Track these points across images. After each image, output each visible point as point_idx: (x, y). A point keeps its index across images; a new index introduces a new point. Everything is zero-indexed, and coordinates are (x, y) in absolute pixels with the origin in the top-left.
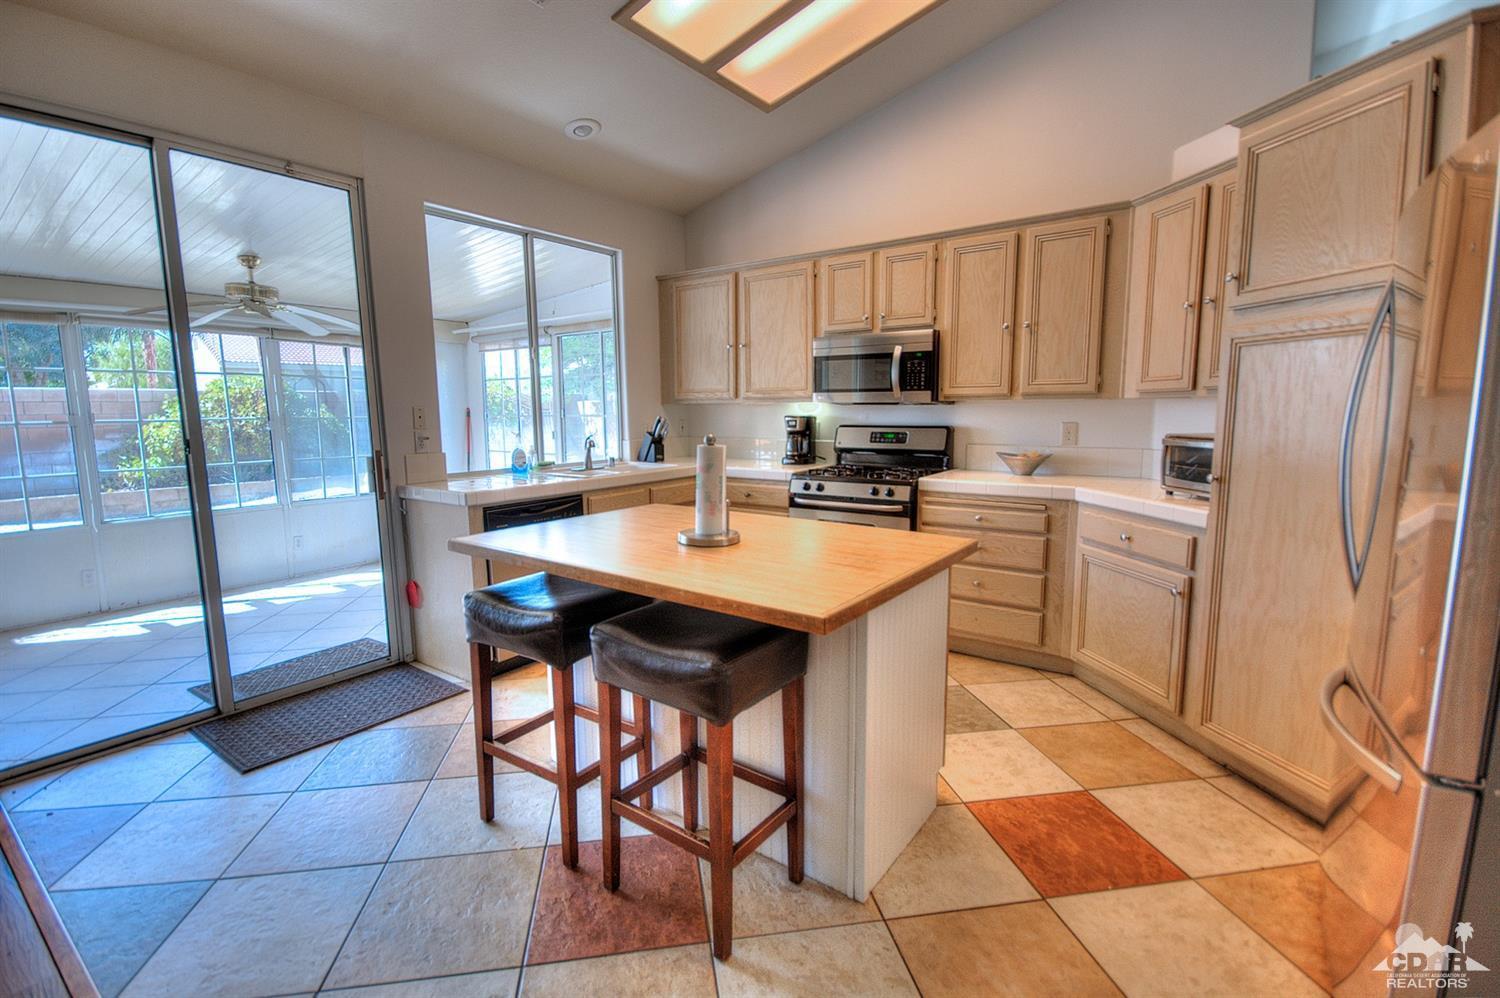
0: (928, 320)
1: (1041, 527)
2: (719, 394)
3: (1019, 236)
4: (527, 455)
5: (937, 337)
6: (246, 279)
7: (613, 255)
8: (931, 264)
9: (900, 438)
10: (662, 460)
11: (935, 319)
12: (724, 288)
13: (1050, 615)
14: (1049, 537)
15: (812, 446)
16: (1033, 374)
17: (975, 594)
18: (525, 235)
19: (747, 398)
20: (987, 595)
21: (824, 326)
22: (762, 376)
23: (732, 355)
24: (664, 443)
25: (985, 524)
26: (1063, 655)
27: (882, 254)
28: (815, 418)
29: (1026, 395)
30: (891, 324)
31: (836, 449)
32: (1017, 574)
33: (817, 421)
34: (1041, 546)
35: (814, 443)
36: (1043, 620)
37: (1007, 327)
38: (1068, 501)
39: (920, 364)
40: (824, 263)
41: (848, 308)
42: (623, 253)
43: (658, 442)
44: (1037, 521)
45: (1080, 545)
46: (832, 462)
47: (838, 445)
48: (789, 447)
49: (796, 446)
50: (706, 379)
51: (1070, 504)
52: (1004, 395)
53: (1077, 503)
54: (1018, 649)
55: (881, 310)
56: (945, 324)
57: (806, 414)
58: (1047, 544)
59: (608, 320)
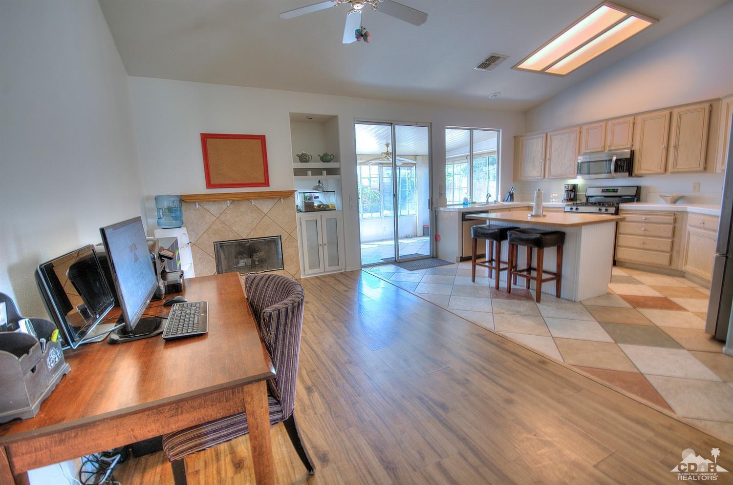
0: (629, 146)
1: (672, 221)
2: (537, 178)
3: (671, 113)
4: (469, 199)
5: (632, 153)
6: (386, 151)
7: (498, 131)
8: (631, 125)
9: (615, 191)
10: (513, 201)
11: (632, 145)
12: (541, 139)
13: (674, 254)
14: (675, 225)
15: (575, 195)
16: (675, 164)
17: (642, 247)
18: (470, 130)
19: (549, 179)
20: (647, 247)
21: (583, 150)
22: (555, 170)
23: (543, 163)
24: (514, 195)
25: (647, 221)
26: (679, 269)
27: (610, 123)
28: (578, 185)
29: (672, 173)
30: (612, 148)
31: (586, 196)
32: (660, 239)
33: (579, 186)
34: (671, 229)
35: (577, 194)
36: (671, 256)
37: (664, 147)
38: (684, 212)
39: (624, 163)
40: (584, 128)
41: (594, 143)
42: (502, 131)
43: (511, 195)
44: (670, 219)
45: (688, 227)
46: (584, 201)
47: (587, 195)
48: (565, 196)
49: (568, 195)
50: (532, 171)
51: (685, 213)
52: (662, 173)
53: (688, 212)
54: (660, 267)
55: (608, 143)
56: (636, 148)
57: (573, 183)
58: (674, 228)
59: (495, 152)
